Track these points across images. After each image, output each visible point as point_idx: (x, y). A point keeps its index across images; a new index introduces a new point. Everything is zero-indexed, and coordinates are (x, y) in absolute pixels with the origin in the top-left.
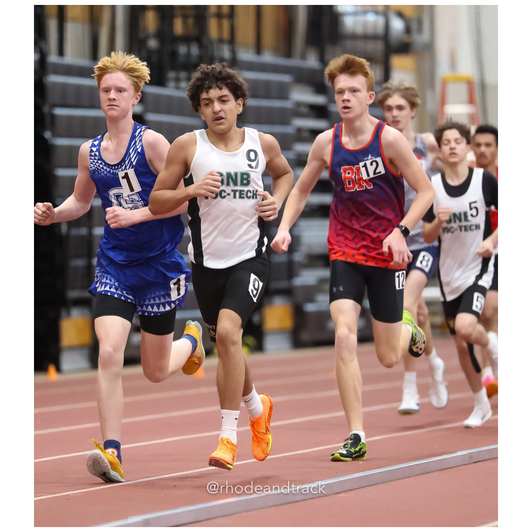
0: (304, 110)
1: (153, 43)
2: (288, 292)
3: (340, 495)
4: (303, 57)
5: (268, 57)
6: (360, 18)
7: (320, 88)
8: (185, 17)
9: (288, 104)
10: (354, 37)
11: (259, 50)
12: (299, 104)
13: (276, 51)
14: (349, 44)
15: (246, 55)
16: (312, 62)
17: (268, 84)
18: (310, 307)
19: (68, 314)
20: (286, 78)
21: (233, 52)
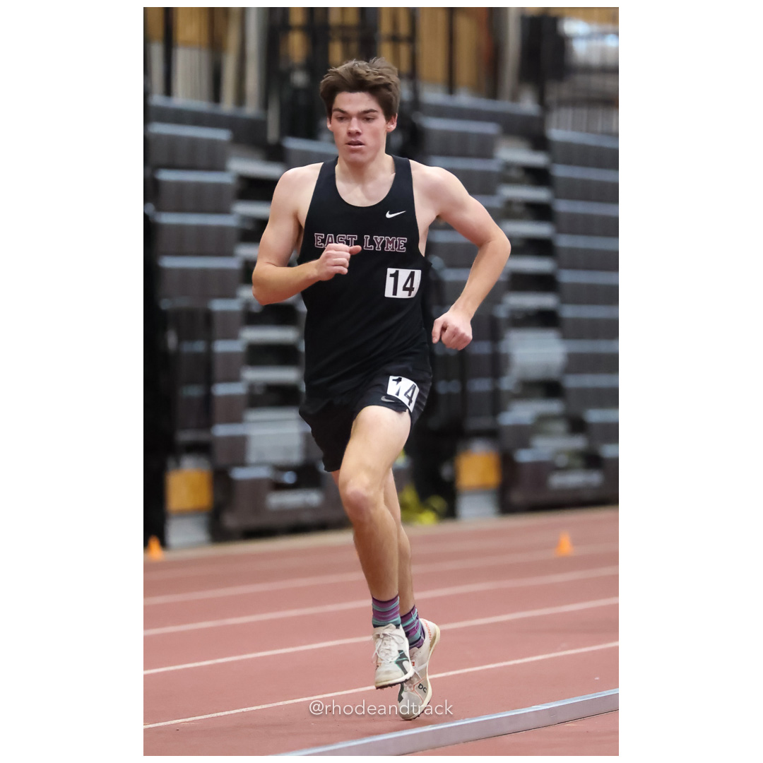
0: (514, 174)
1: (299, 79)
2: (492, 434)
3: (568, 725)
4: (515, 98)
5: (464, 99)
6: (597, 44)
7: (539, 142)
8: (345, 41)
9: (492, 166)
10: (588, 70)
11: (451, 87)
12: (508, 166)
13: (477, 90)
14: (580, 80)
15: (433, 95)
16: (527, 105)
17: (464, 136)
18: (524, 456)
19: (178, 465)
20: (490, 128)
21: (415, 91)
